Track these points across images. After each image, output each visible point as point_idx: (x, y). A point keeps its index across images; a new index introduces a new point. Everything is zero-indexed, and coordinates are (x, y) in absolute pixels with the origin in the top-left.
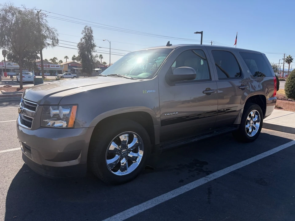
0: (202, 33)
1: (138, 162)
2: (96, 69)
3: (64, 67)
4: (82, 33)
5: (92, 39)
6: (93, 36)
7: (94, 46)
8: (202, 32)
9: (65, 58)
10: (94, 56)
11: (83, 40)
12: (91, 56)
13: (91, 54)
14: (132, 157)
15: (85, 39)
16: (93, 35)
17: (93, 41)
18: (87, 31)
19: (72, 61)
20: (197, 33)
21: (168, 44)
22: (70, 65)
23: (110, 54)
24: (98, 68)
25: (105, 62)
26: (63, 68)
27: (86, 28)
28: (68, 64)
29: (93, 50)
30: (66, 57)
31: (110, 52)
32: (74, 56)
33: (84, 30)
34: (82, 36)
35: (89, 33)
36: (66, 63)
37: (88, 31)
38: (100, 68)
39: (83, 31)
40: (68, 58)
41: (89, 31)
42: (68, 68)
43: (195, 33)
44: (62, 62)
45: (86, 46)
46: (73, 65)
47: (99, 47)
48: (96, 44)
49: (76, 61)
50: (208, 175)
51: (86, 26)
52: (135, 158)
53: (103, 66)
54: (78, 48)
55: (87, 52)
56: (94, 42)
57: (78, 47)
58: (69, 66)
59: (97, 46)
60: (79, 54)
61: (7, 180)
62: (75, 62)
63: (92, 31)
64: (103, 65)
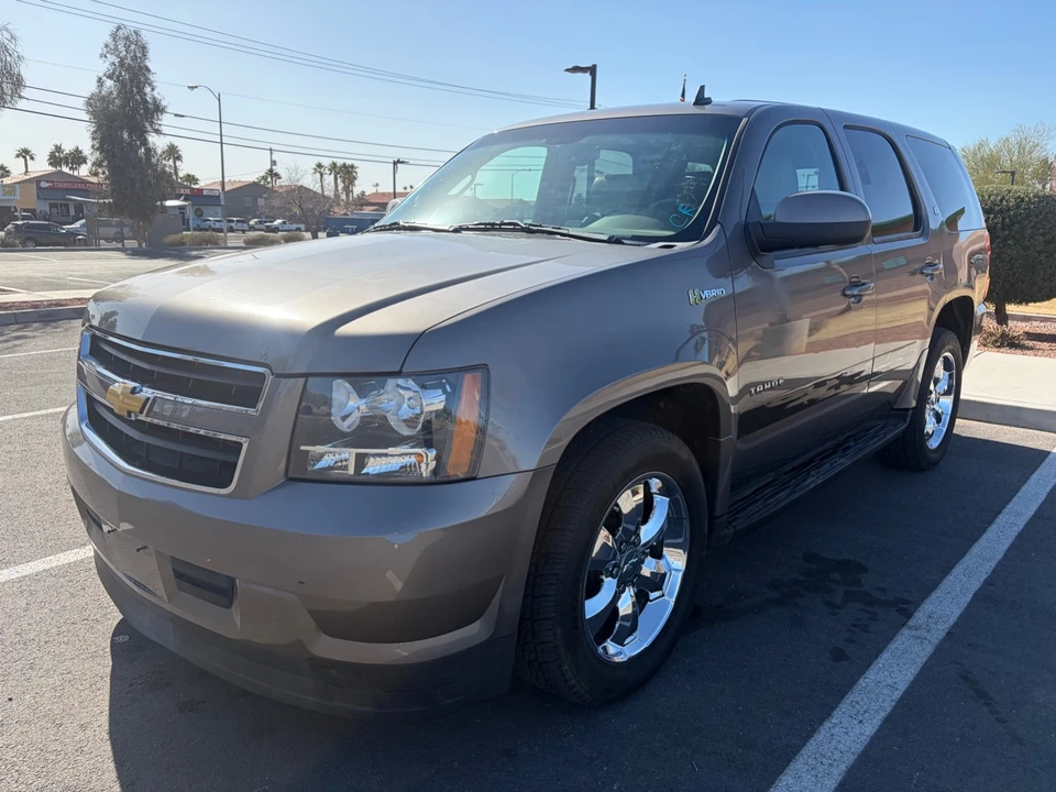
0: (592, 70)
1: (670, 595)
2: (169, 203)
3: (18, 193)
4: (103, 56)
5: (148, 82)
6: (148, 70)
7: (158, 109)
8: (594, 67)
9: (18, 156)
10: (159, 151)
11: (109, 83)
12: (148, 150)
13: (145, 142)
14: (649, 575)
15: (118, 80)
16: (148, 64)
17: (153, 89)
18: (121, 48)
19: (51, 169)
20: (576, 69)
21: (701, 100)
22: (44, 184)
23: (222, 143)
24: (177, 197)
25: (192, 173)
26: (18, 197)
27: (120, 33)
28: (38, 180)
29: (152, 123)
30: (25, 154)
31: (221, 135)
32: (58, 149)
33: (109, 40)
34: (103, 67)
35: (135, 58)
36: (27, 177)
37: (127, 48)
38: (185, 200)
39: (107, 46)
40: (32, 158)
41: (133, 47)
42: (39, 197)
43: (567, 70)
44: (8, 172)
45: (122, 107)
46: (60, 186)
47: (176, 115)
48: (164, 103)
49: (65, 169)
50: (910, 618)
51: (119, 28)
52: (657, 581)
53: (188, 192)
54: (87, 117)
55: (130, 135)
56: (155, 93)
57: (88, 112)
58: (39, 188)
59: (168, 110)
60: (94, 139)
61: (80, 735)
62: (61, 172)
63: (143, 48)
64: (186, 187)
